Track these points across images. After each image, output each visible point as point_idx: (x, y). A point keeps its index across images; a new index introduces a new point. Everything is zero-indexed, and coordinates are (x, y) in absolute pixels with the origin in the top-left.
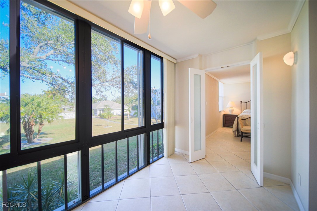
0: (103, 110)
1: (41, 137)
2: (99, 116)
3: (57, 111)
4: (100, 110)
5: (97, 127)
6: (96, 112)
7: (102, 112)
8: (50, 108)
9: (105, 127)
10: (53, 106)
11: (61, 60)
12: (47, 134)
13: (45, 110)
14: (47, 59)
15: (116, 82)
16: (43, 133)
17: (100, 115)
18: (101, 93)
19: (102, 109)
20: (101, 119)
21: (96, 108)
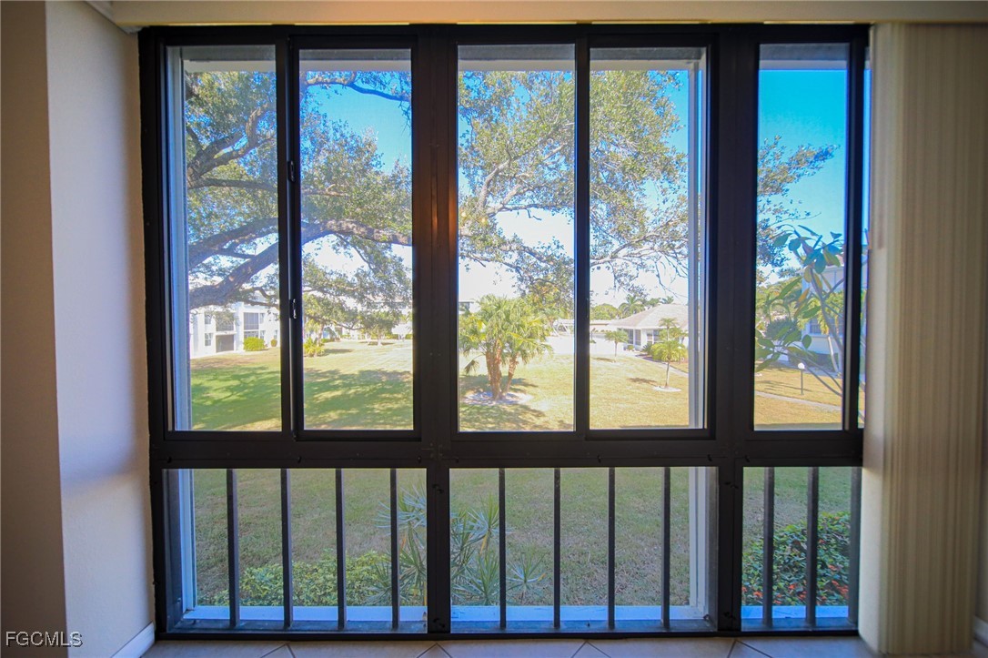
0: (656, 333)
1: (516, 390)
2: (644, 353)
3: (540, 333)
4: (648, 335)
5: (633, 384)
6: (636, 339)
7: (655, 340)
8: (526, 325)
9: (658, 388)
10: (533, 320)
11: (530, 206)
12: (526, 385)
13: (518, 329)
14: (500, 210)
15: (674, 236)
16: (519, 381)
17: (648, 348)
18: (630, 280)
19: (655, 331)
20: (649, 363)
21: (638, 328)
